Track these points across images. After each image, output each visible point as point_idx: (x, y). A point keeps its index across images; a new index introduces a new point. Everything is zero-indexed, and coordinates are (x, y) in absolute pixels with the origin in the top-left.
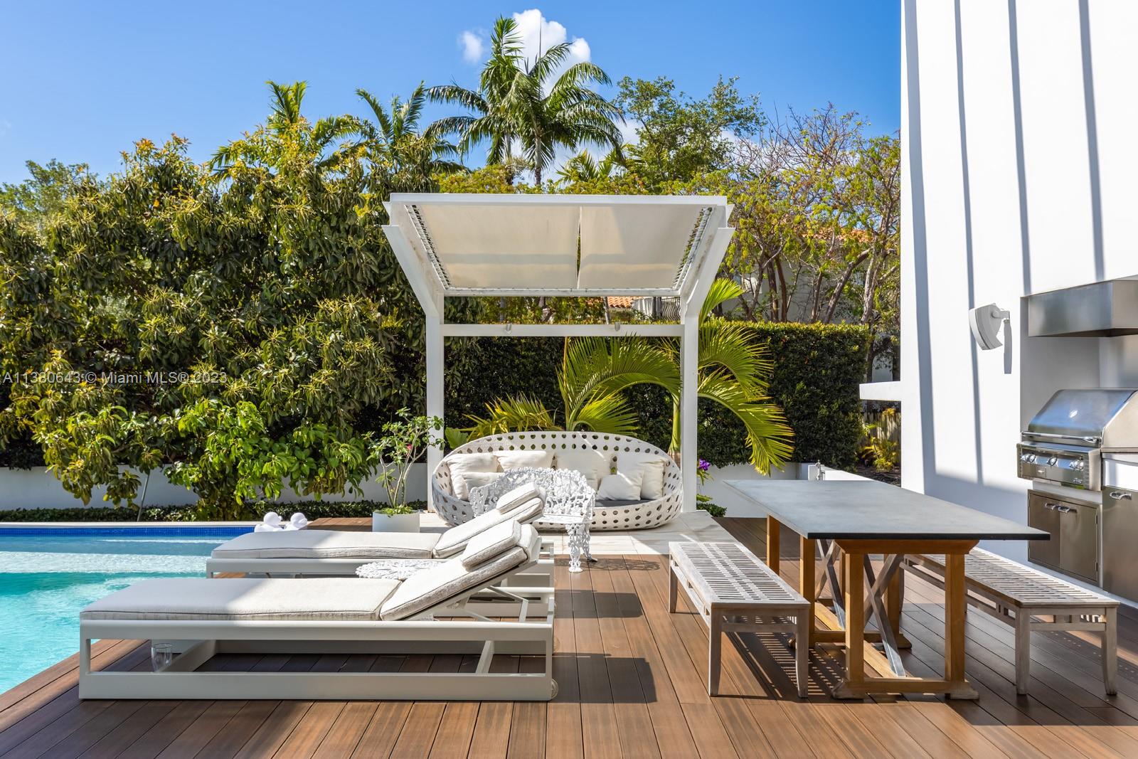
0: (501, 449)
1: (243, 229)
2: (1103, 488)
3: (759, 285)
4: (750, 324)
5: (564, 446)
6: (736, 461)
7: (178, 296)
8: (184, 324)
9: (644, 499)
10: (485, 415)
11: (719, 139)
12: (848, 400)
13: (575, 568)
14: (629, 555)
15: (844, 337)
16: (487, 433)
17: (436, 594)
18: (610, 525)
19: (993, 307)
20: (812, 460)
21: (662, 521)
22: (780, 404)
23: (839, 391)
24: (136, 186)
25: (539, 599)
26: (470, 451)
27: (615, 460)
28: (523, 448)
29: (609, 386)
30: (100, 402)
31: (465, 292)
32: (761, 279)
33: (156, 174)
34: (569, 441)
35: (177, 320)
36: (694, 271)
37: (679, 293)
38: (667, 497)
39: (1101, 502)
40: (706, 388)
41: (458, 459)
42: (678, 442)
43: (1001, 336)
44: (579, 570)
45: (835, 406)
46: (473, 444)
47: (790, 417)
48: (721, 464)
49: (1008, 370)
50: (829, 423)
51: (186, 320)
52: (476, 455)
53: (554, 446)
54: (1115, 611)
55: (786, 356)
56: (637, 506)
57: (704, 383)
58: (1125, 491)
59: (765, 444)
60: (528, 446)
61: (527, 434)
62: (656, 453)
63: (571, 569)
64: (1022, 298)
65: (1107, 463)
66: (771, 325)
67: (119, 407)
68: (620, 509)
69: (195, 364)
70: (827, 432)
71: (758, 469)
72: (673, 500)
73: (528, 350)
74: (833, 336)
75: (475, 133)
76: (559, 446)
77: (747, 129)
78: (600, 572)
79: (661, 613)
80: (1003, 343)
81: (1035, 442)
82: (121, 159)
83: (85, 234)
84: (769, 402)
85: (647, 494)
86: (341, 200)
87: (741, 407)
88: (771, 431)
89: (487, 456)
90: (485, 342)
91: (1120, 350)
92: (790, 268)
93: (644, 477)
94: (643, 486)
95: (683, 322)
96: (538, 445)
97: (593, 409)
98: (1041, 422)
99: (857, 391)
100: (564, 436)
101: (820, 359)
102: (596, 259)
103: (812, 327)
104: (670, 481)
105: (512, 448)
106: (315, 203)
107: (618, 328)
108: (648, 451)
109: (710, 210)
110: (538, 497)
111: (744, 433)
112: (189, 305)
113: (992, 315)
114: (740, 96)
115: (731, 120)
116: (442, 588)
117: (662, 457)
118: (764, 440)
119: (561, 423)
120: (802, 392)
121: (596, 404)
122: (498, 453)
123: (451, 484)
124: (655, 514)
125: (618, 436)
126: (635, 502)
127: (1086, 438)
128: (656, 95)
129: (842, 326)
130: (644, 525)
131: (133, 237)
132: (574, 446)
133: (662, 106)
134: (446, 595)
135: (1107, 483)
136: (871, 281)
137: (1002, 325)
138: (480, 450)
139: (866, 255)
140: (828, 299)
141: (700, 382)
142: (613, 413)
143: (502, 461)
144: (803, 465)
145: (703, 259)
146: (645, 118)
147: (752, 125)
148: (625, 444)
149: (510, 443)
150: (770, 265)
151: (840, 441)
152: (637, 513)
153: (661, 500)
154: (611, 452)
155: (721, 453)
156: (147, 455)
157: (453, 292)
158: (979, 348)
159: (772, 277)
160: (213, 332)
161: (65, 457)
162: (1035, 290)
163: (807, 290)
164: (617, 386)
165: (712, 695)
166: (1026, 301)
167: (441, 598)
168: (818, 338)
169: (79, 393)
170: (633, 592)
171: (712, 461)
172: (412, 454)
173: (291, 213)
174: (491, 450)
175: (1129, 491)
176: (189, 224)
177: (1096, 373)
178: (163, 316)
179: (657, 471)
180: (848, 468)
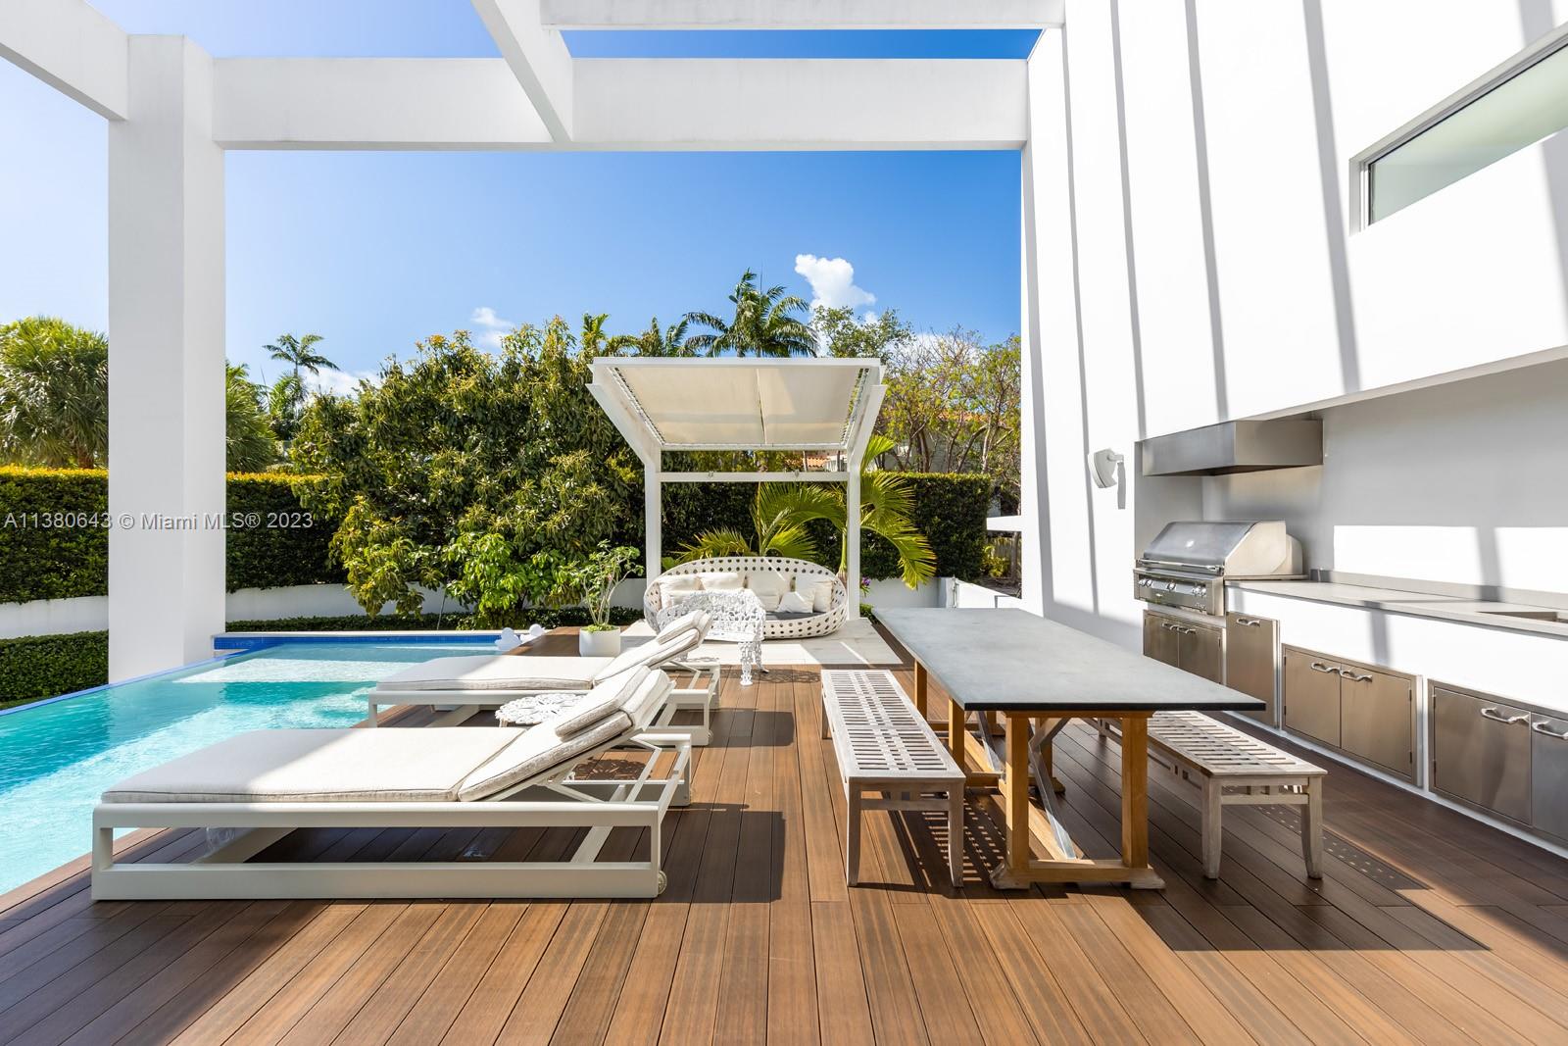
0: (704, 571)
1: (509, 401)
2: (1227, 614)
3: (910, 450)
4: (903, 474)
5: (754, 569)
6: (893, 576)
7: (460, 454)
8: (463, 475)
9: (816, 612)
10: (696, 544)
11: (883, 350)
12: (975, 530)
13: (746, 681)
14: (797, 665)
15: (972, 483)
16: (696, 557)
17: (523, 769)
18: (787, 634)
19: (1109, 451)
20: (949, 575)
21: (830, 630)
22: (924, 533)
23: (968, 524)
24: (429, 369)
25: (674, 747)
26: (678, 573)
27: (794, 578)
28: (721, 570)
29: (792, 520)
30: (392, 536)
31: (677, 447)
32: (910, 446)
33: (450, 361)
34: (758, 564)
35: (458, 473)
36: (856, 427)
37: (846, 447)
38: (834, 611)
39: (1225, 625)
40: (867, 522)
41: (667, 579)
42: (846, 563)
43: (1115, 476)
44: (750, 683)
45: (965, 534)
46: (681, 567)
47: (934, 543)
48: (881, 578)
49: (1121, 505)
50: (960, 547)
51: (465, 472)
52: (683, 576)
53: (746, 569)
54: (1320, 780)
55: (928, 498)
56: (809, 619)
57: (867, 517)
58: (1253, 618)
59: (914, 566)
60: (725, 568)
61: (725, 559)
62: (827, 574)
63: (743, 683)
64: (1136, 443)
65: (1231, 591)
66: (918, 475)
67: (407, 540)
68: (795, 622)
69: (471, 506)
70: (960, 554)
71: (908, 585)
72: (838, 613)
73: (737, 494)
74: (963, 483)
75: (718, 348)
76: (750, 568)
77: (903, 344)
78: (768, 685)
79: (813, 738)
80: (1117, 481)
81: (1150, 569)
82: (417, 349)
83: (386, 406)
84: (916, 532)
85: (819, 608)
86: (584, 377)
87: (895, 536)
88: (917, 555)
89: (691, 576)
90: (705, 487)
91: (1225, 487)
92: (932, 439)
93: (816, 594)
94: (815, 601)
95: (848, 470)
96: (734, 568)
97: (781, 538)
98: (1158, 550)
99: (983, 523)
100: (754, 561)
101: (954, 499)
102: (777, 419)
103: (947, 476)
104: (837, 597)
105: (712, 570)
106: (564, 381)
107: (797, 475)
108: (820, 572)
109: (867, 370)
110: (695, 628)
111: (897, 556)
112: (468, 461)
113: (1108, 459)
114: (899, 320)
115: (892, 337)
116: (531, 761)
117: (832, 577)
118: (912, 562)
119: (755, 549)
120: (939, 524)
121: (783, 534)
122: (700, 574)
123: (660, 600)
124: (824, 625)
125: (797, 560)
126: (809, 615)
127: (1209, 567)
128: (840, 319)
129: (970, 476)
130: (815, 634)
131: (429, 408)
132: (762, 569)
133: (844, 326)
134: (535, 771)
135: (1231, 608)
136: (987, 446)
137: (1117, 467)
138: (686, 572)
139: (984, 429)
140: (957, 460)
141: (862, 517)
142: (798, 540)
143: (704, 581)
144: (942, 579)
145: (863, 417)
146: (832, 335)
147: (906, 341)
148: (803, 567)
149: (710, 566)
150: (917, 435)
151: (968, 560)
152: (808, 625)
153: (829, 613)
154: (791, 573)
155: (882, 570)
156: (430, 575)
157: (669, 447)
158: (1094, 486)
159: (919, 446)
160: (485, 481)
161: (362, 577)
162: (1150, 434)
163: (942, 454)
164: (800, 521)
165: (850, 886)
166: (1140, 446)
167: (528, 775)
168: (951, 484)
169: (374, 530)
170: (791, 710)
171: (873, 576)
172: (615, 578)
173: (544, 388)
174: (695, 572)
175: (1257, 619)
176: (466, 398)
177: (1200, 507)
178: (447, 469)
179: (826, 589)
180: (976, 581)
